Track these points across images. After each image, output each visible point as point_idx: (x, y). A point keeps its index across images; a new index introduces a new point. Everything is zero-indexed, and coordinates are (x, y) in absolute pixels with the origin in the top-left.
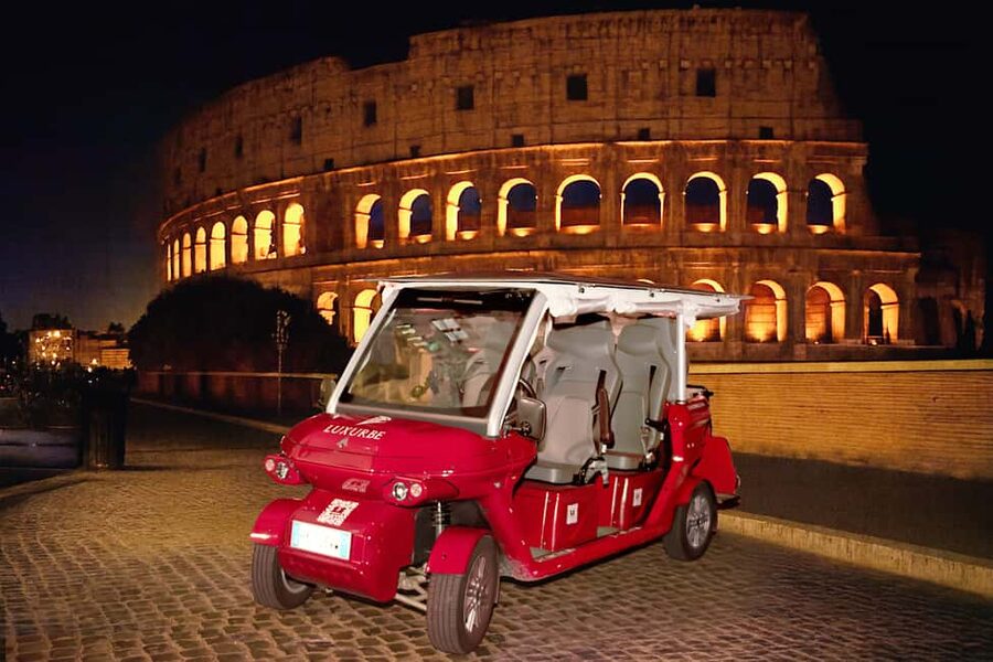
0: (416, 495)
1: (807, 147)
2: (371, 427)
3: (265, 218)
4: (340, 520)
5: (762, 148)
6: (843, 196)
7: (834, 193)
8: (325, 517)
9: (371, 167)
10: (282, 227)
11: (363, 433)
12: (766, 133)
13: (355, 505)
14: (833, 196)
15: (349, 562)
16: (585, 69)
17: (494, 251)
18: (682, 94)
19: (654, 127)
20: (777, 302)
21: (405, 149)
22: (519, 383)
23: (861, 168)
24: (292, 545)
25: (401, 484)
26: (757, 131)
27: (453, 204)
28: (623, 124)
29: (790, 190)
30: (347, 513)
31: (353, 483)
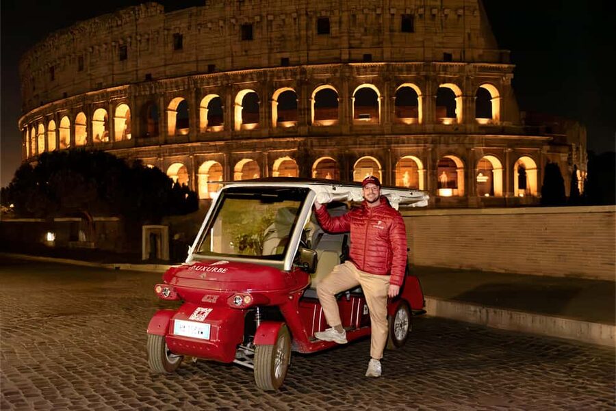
0: (247, 302)
1: (475, 67)
2: (219, 266)
3: (100, 114)
4: (203, 318)
5: (445, 68)
6: (498, 99)
7: (492, 96)
8: (194, 316)
9: (179, 79)
10: (113, 121)
11: (214, 270)
12: (448, 58)
13: (210, 310)
14: (491, 98)
15: (209, 340)
16: (328, 14)
17: (269, 137)
18: (391, 31)
19: (374, 53)
20: (458, 170)
21: (204, 67)
22: (300, 242)
23: (510, 81)
24: (175, 333)
25: (238, 297)
26: (442, 56)
27: (238, 105)
28: (353, 51)
29: (464, 95)
30: (206, 314)
31: (208, 298)
